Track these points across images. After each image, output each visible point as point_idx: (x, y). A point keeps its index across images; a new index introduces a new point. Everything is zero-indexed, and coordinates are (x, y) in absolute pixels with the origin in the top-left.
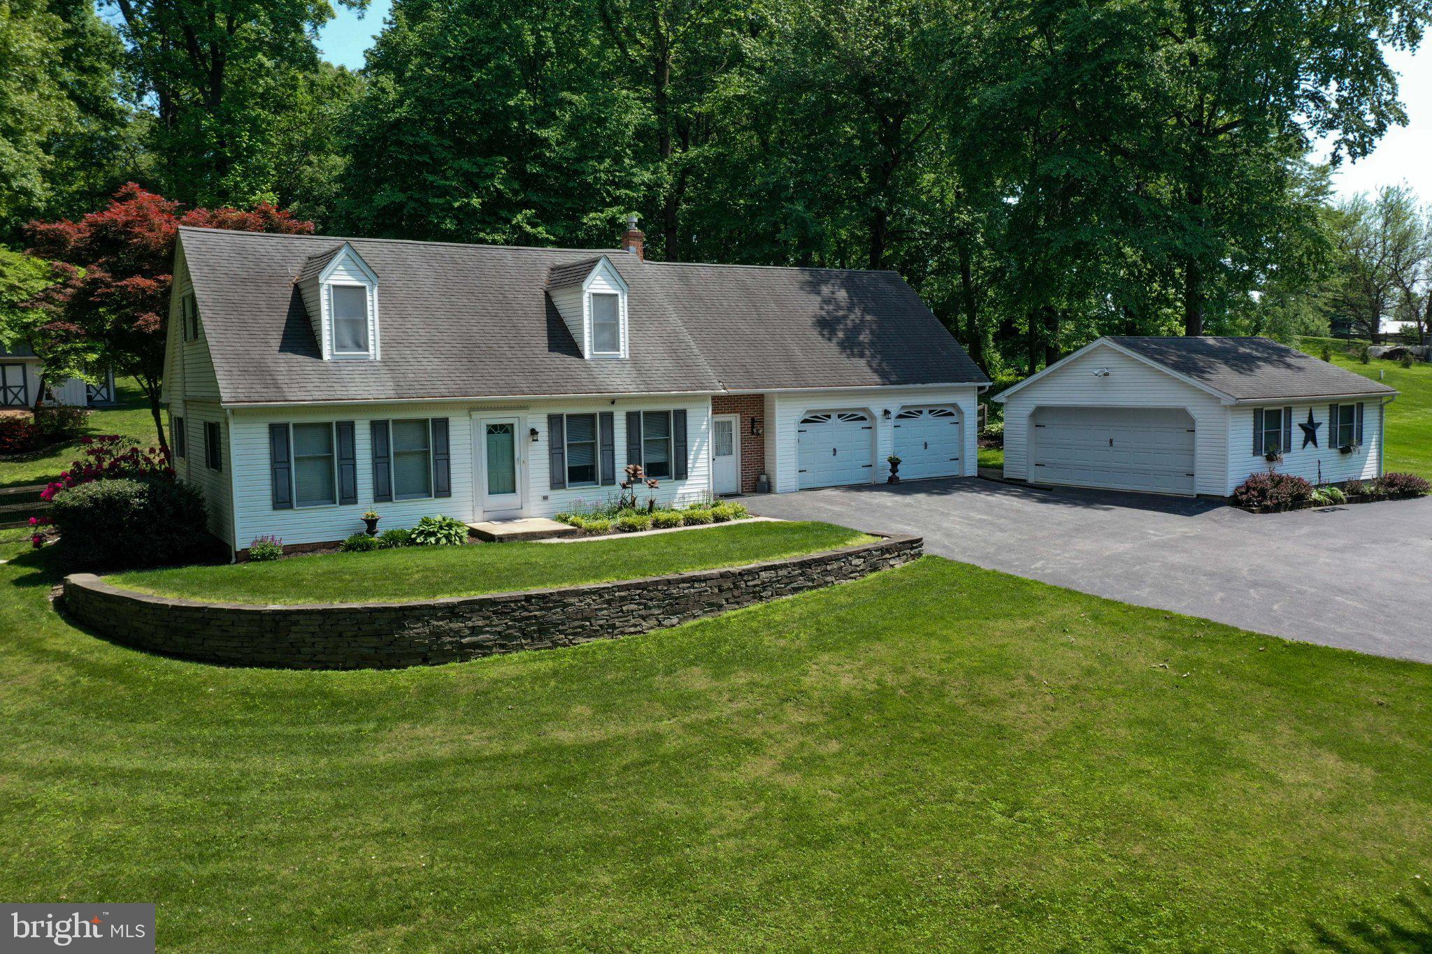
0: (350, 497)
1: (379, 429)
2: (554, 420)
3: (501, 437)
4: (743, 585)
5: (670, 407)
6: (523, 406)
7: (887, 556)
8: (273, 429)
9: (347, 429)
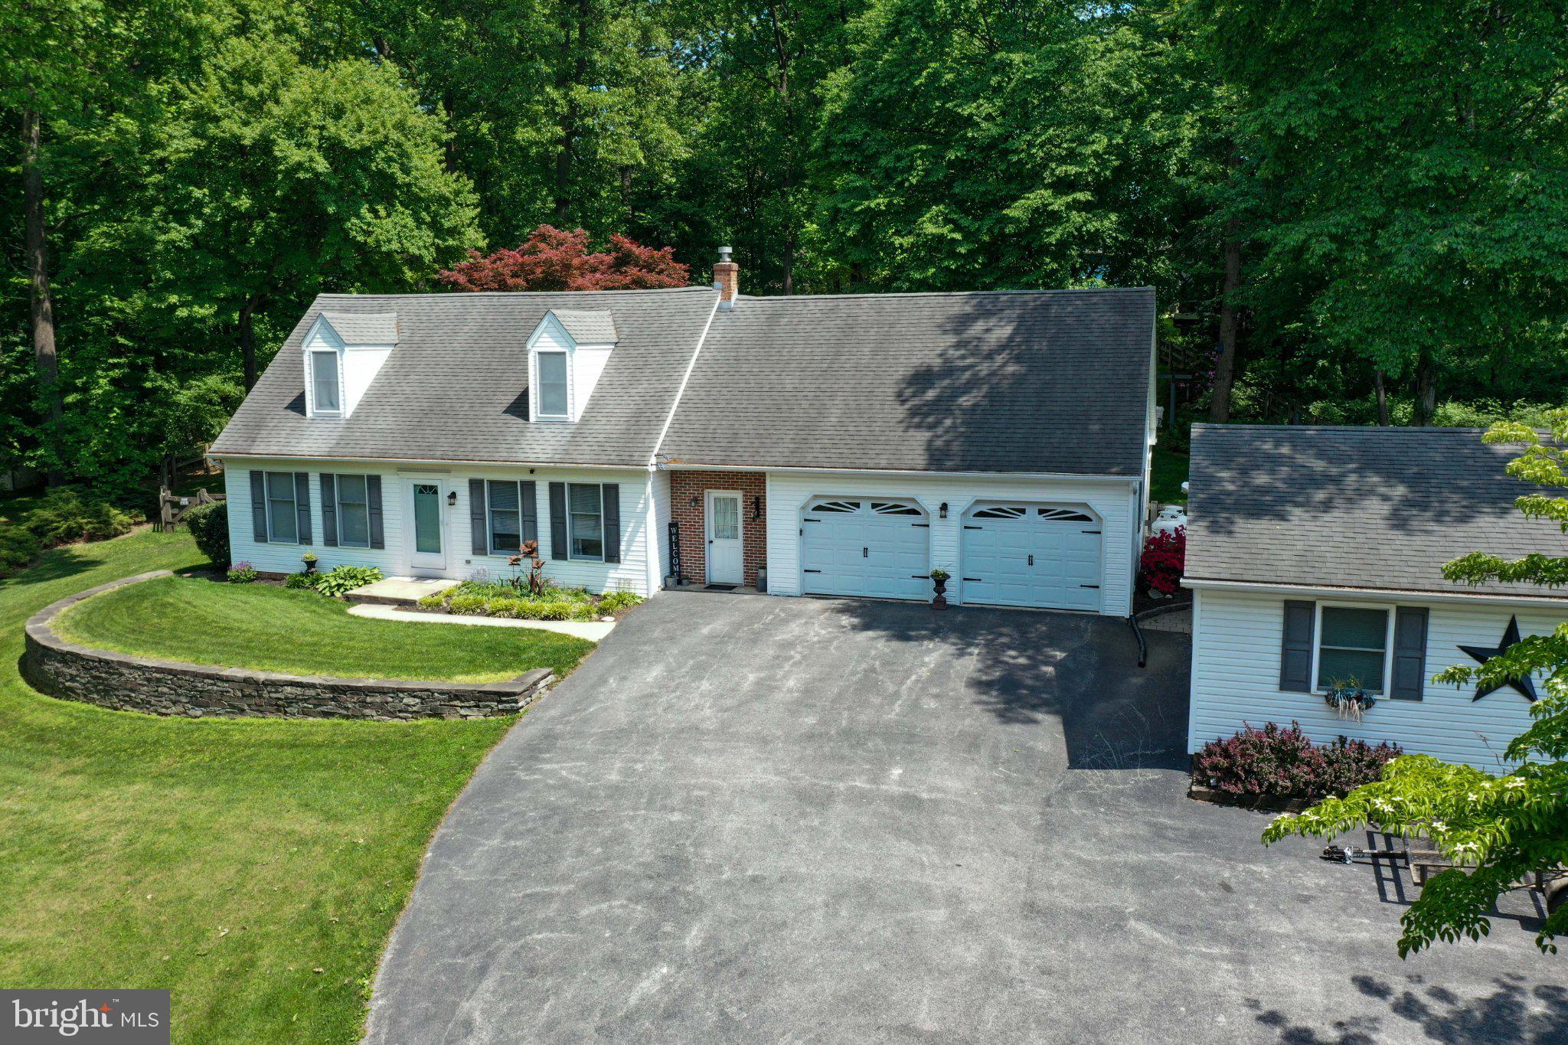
0: (306, 539)
1: (326, 480)
2: (475, 486)
3: (427, 497)
4: (265, 694)
5: (600, 480)
6: (445, 470)
7: (457, 703)
8: (252, 473)
9: (303, 479)
